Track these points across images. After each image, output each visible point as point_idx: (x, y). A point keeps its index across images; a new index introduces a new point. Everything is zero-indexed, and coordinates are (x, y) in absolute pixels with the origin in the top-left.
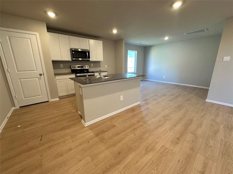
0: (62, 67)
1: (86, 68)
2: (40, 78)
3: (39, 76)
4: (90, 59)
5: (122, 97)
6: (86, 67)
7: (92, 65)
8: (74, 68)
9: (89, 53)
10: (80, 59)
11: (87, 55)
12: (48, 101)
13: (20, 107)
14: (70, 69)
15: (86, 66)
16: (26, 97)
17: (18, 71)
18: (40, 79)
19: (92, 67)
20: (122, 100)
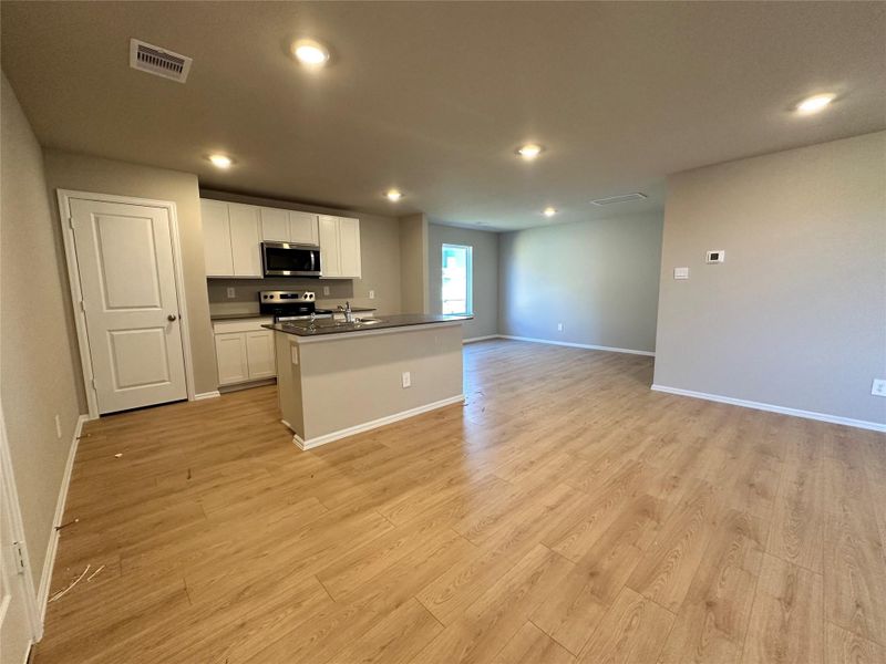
0: (233, 296)
1: (308, 299)
2: (170, 328)
3: (168, 322)
4: (321, 274)
5: (407, 376)
6: (306, 297)
7: (327, 291)
8: (269, 301)
9: (317, 254)
10: (287, 273)
11: (313, 259)
12: (186, 400)
13: (102, 416)
14: (258, 304)
15: (308, 294)
16: (122, 385)
17: (109, 308)
18: (168, 331)
19: (328, 297)
20: (409, 384)
